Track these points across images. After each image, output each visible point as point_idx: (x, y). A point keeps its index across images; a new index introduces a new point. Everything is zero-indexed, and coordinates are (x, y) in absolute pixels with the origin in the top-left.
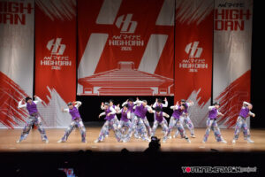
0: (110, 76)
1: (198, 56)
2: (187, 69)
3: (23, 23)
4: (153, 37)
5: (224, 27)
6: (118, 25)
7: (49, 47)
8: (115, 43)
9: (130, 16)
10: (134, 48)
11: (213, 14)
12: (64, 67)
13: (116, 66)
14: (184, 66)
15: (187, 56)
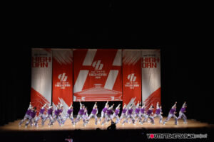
0: (90, 91)
1: (134, 80)
2: (129, 88)
3: (47, 66)
4: (111, 71)
5: (147, 66)
6: (94, 65)
7: (59, 77)
8: (92, 75)
9: (99, 62)
10: (102, 77)
11: (141, 60)
12: (66, 87)
13: (93, 86)
14: (127, 86)
15: (128, 81)
